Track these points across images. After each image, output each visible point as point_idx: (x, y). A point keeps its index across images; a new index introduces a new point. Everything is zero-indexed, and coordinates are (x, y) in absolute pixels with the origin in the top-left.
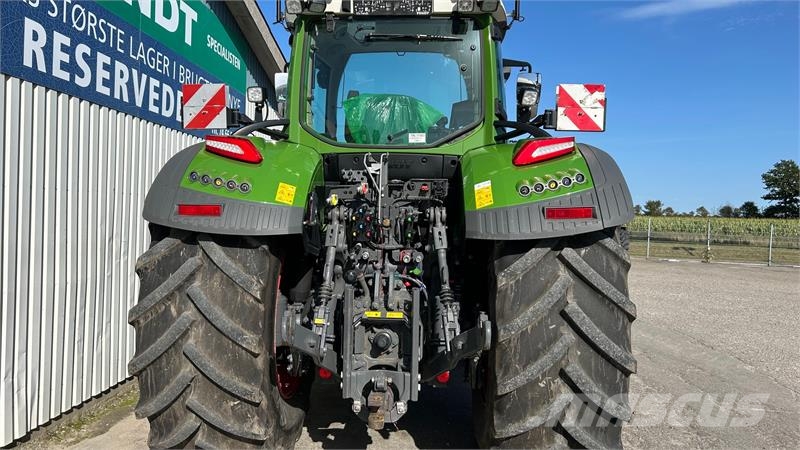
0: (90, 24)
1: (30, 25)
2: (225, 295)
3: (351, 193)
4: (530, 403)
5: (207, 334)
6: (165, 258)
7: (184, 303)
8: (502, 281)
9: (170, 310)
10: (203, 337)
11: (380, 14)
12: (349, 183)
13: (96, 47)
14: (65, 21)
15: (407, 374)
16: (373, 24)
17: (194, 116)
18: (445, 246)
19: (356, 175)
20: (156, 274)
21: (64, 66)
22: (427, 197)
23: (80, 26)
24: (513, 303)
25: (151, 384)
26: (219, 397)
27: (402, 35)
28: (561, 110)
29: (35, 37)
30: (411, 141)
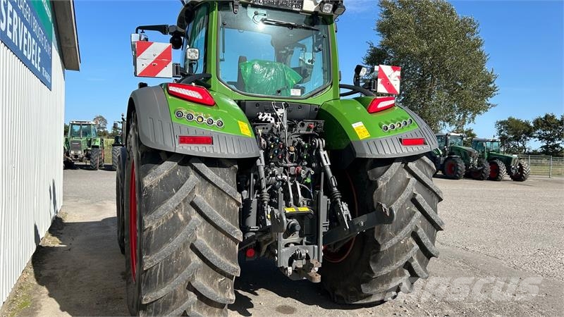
2: (217, 202)
3: (267, 128)
4: (395, 254)
5: (207, 232)
6: (166, 177)
7: (188, 210)
8: (381, 184)
9: (178, 217)
10: (205, 234)
11: (270, 6)
12: (263, 122)
15: (316, 247)
16: (264, 12)
17: (145, 66)
18: (329, 164)
19: (268, 116)
20: (160, 190)
22: (311, 132)
24: (386, 196)
25: (160, 274)
26: (213, 277)
27: (285, 23)
28: (379, 80)
30: (292, 94)
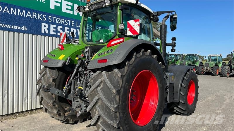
0: (62, 21)
1: (43, 24)
13: (64, 26)
14: (54, 22)
21: (54, 31)
23: (59, 22)
28: (128, 29)
29: (45, 26)
30: (100, 42)
